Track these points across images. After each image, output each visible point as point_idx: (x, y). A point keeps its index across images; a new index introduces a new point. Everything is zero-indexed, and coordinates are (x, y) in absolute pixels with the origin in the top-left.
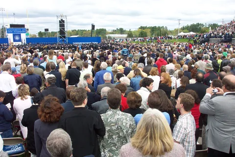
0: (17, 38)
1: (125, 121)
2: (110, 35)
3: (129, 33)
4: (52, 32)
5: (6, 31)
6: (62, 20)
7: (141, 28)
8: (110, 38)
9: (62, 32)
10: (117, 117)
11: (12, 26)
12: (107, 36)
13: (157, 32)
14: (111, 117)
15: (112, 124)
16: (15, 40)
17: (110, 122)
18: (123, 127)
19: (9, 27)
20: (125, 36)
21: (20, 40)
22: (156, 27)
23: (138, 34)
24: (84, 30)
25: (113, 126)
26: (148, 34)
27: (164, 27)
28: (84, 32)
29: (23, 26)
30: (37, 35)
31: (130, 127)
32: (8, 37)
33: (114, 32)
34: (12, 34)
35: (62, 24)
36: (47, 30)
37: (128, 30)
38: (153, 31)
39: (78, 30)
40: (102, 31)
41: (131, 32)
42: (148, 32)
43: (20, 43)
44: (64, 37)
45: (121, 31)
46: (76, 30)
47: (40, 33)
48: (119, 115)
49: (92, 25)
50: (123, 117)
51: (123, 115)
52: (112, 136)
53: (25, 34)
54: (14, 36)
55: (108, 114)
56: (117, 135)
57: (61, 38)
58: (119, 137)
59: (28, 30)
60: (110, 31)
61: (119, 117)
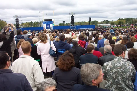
0: (48, 27)
1: (127, 66)
2: (100, 24)
3: (112, 23)
4: (66, 24)
5: (43, 23)
6: (72, 15)
7: (120, 19)
8: (100, 26)
9: (72, 22)
10: (121, 63)
11: (45, 20)
12: (98, 25)
13: (130, 22)
14: (117, 62)
15: (118, 68)
16: (47, 28)
17: (117, 66)
18: (126, 71)
19: (44, 21)
20: (109, 24)
21: (49, 28)
22: (129, 18)
23: (117, 23)
24: (85, 22)
25: (119, 69)
26: (124, 23)
27: (135, 18)
28: (85, 23)
29: (51, 20)
30: (58, 25)
31: (131, 71)
32: (43, 26)
33: (102, 22)
34: (45, 25)
35: (72, 18)
36: (64, 22)
37: (111, 21)
38: (127, 21)
39: (81, 22)
40: (95, 22)
41: (113, 22)
42: (124, 22)
43: (50, 29)
44: (74, 25)
45: (107, 22)
46: (80, 22)
47: (60, 24)
48: (123, 61)
49: (90, 18)
50: (126, 63)
51: (126, 62)
52: (118, 76)
53: (52, 24)
54: (46, 25)
55: (115, 61)
56: (122, 77)
57: (72, 26)
58: (123, 78)
59: (54, 22)
60: (100, 22)
61: (123, 63)
